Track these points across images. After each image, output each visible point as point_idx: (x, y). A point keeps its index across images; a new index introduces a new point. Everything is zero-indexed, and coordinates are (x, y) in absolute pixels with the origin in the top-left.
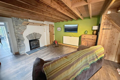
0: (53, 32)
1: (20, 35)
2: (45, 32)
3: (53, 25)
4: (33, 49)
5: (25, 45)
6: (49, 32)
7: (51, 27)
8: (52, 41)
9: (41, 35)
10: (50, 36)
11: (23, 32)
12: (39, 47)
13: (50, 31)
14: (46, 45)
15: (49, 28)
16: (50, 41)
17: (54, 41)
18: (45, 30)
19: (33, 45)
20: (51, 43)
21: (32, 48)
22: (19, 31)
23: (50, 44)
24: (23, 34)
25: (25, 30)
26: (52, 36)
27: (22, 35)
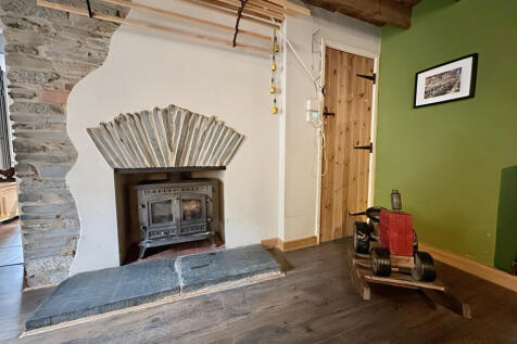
0: (367, 124)
1: (36, 108)
2: (282, 118)
3: (369, 61)
4: (151, 252)
5: (73, 206)
6: (318, 116)
7: (342, 78)
8: (346, 213)
9: (239, 139)
10: (328, 159)
11: (69, 87)
12: (214, 249)
13: (327, 113)
14: (281, 234)
15: (321, 83)
16: (326, 207)
17: (369, 212)
18: (282, 99)
19: (155, 220)
20: (338, 222)
21: (146, 244)
22: (33, 78)
23: (317, 234)
24: (69, 109)
25: (87, 69)
26: (347, 164)
27: (59, 111)
